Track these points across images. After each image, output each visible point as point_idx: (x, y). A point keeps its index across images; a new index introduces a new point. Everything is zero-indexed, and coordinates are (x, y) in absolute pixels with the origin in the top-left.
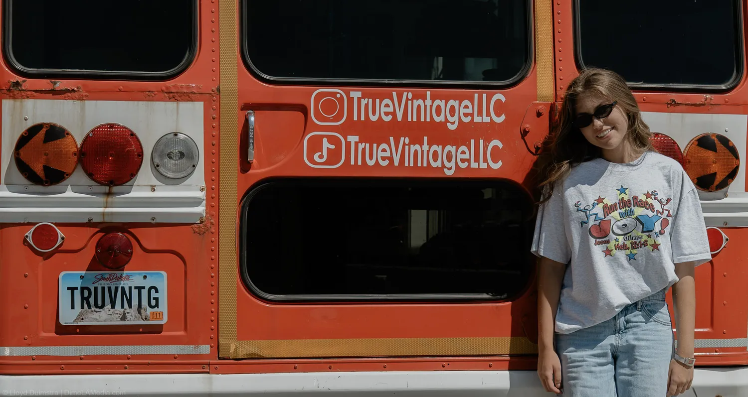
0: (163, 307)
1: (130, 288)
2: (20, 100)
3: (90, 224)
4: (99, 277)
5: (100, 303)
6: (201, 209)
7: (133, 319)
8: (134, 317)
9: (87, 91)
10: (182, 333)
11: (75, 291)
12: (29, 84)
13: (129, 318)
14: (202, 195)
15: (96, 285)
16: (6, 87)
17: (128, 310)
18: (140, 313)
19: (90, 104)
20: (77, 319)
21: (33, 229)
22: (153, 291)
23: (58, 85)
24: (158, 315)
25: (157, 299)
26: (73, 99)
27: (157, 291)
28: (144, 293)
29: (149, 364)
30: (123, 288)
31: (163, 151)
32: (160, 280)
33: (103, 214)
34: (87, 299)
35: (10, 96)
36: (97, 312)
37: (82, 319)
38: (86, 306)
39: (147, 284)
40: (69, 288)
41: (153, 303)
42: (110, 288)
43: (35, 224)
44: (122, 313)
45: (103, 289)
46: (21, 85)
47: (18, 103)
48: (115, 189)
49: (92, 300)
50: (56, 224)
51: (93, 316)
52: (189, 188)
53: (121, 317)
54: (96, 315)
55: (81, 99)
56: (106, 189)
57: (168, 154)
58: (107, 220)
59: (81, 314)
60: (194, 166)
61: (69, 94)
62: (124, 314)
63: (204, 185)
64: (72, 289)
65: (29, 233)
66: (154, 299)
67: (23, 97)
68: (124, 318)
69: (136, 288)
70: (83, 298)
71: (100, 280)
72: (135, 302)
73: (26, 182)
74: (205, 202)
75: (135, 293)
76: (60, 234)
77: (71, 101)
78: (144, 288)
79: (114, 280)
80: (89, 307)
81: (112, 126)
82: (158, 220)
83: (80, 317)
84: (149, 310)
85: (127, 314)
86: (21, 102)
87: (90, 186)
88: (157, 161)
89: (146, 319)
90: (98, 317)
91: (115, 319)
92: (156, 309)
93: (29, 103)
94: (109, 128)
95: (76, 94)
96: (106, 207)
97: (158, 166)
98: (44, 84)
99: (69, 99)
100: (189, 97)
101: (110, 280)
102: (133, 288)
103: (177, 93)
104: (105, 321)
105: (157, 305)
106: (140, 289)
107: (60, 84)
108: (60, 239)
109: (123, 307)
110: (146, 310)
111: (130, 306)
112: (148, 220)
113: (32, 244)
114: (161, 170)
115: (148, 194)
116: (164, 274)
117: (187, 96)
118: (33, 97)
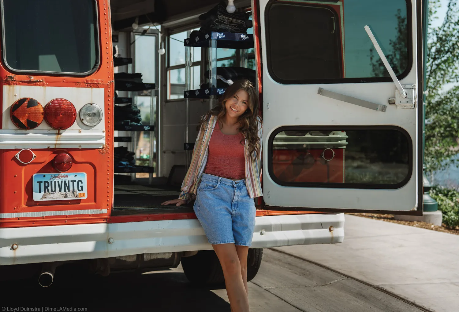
0: (85, 190)
1: (69, 181)
2: (13, 86)
3: (48, 149)
4: (53, 176)
5: (53, 189)
6: (103, 141)
7: (70, 197)
8: (71, 195)
9: (47, 82)
10: (94, 203)
11: (41, 183)
12: (16, 77)
13: (68, 197)
14: (104, 134)
15: (51, 180)
16: (5, 79)
17: (68, 193)
18: (74, 194)
19: (48, 88)
20: (42, 198)
21: (19, 152)
22: (80, 182)
23: (32, 79)
24: (83, 195)
25: (82, 187)
26: (40, 86)
27: (82, 183)
28: (76, 183)
29: (77, 219)
30: (65, 182)
31: (85, 113)
32: (83, 177)
33: (56, 144)
34: (47, 187)
35: (7, 83)
36: (52, 194)
37: (45, 198)
38: (46, 190)
39: (77, 179)
40: (38, 182)
41: (80, 188)
42: (58, 182)
43: (20, 150)
44: (65, 194)
45: (55, 182)
46: (13, 78)
47: (11, 87)
48: (61, 131)
49: (50, 188)
50: (31, 149)
51: (51, 196)
52: (97, 130)
53: (64, 196)
54: (52, 196)
55: (44, 85)
56: (57, 131)
57: (88, 114)
58: (57, 147)
59: (44, 195)
60: (100, 120)
61: (38, 83)
62: (66, 194)
63: (105, 130)
64: (40, 183)
65: (18, 154)
66: (81, 186)
67: (14, 84)
68: (66, 196)
69: (71, 181)
70: (45, 187)
71: (54, 177)
72: (71, 188)
73: (16, 128)
74: (105, 138)
75: (71, 184)
76: (34, 155)
77: (39, 87)
78: (75, 181)
79: (61, 177)
80: (48, 191)
81: (61, 100)
82: (83, 147)
83: (44, 197)
84: (78, 192)
85: (67, 195)
86: (13, 87)
87: (49, 130)
88: (82, 117)
89: (77, 196)
90: (53, 197)
91: (61, 197)
92: (81, 192)
93: (17, 87)
94: (60, 100)
95: (41, 83)
96: (57, 140)
97: (83, 120)
98: (24, 78)
99: (38, 86)
100: (97, 85)
101: (59, 177)
102: (70, 181)
103: (91, 83)
104: (56, 198)
105: (82, 190)
106: (73, 182)
107: (33, 78)
108: (33, 157)
109: (65, 191)
110: (76, 192)
111: (69, 191)
112: (77, 147)
113: (19, 159)
114: (84, 121)
115: (77, 134)
116: (85, 174)
117: (97, 86)
118: (19, 84)
